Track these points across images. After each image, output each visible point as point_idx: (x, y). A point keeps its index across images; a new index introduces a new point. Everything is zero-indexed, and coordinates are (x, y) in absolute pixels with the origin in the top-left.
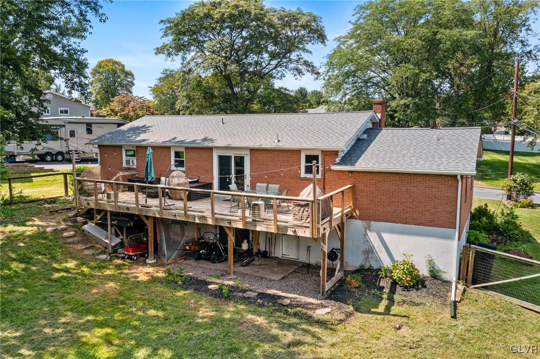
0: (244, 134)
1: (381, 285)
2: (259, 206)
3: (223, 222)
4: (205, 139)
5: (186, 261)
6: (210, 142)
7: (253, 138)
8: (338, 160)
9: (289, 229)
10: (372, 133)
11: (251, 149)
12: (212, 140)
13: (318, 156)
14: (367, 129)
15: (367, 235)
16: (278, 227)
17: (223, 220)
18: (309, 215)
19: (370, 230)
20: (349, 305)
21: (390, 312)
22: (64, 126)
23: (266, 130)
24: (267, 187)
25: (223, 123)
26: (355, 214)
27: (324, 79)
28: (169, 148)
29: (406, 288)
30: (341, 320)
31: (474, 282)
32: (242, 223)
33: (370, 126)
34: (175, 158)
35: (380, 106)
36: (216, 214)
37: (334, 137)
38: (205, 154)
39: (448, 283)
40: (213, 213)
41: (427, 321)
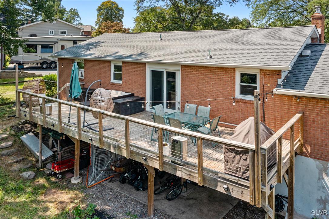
0: (177, 50)
2: (180, 145)
3: (138, 156)
4: (141, 54)
5: (111, 184)
6: (143, 57)
7: (185, 54)
8: (280, 81)
9: (219, 184)
10: (315, 49)
11: (181, 66)
12: (146, 55)
13: (255, 75)
14: (307, 45)
15: (323, 179)
16: (204, 179)
17: (138, 154)
18: (248, 167)
19: (326, 174)
22: (57, 42)
23: (199, 45)
24: (197, 108)
25: (162, 39)
26: (304, 150)
27: (253, 7)
28: (109, 62)
32: (158, 162)
33: (310, 41)
34: (115, 71)
35: (320, 21)
36: (130, 145)
37: (275, 54)
38: (139, 69)
40: (128, 144)
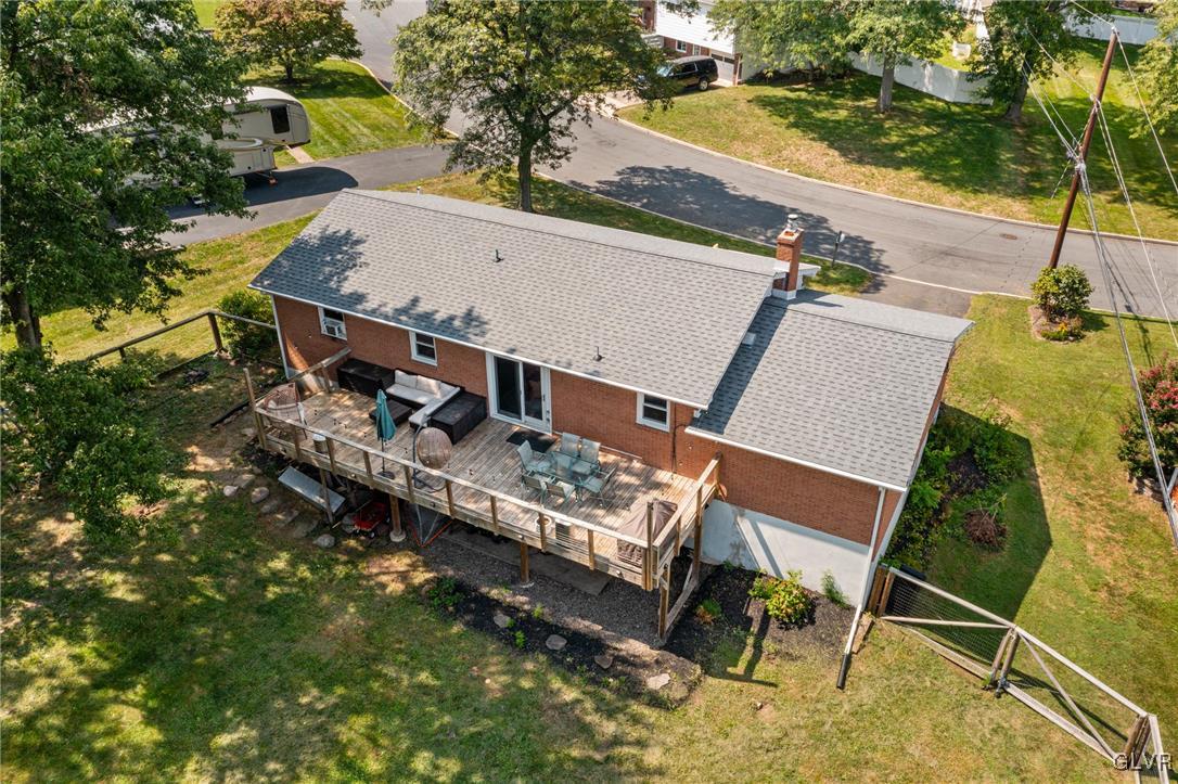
1: (749, 614)
4: (469, 318)
6: (478, 330)
8: (697, 413)
9: (611, 569)
10: (767, 321)
11: (552, 373)
12: (481, 325)
15: (738, 523)
16: (595, 563)
17: (511, 531)
19: (742, 520)
20: (696, 663)
21: (751, 675)
23: (577, 308)
25: (499, 259)
26: (721, 494)
29: (785, 626)
30: (681, 699)
31: (890, 610)
32: (541, 546)
34: (418, 341)
36: (500, 522)
38: (474, 359)
39: (851, 609)
41: (799, 697)
